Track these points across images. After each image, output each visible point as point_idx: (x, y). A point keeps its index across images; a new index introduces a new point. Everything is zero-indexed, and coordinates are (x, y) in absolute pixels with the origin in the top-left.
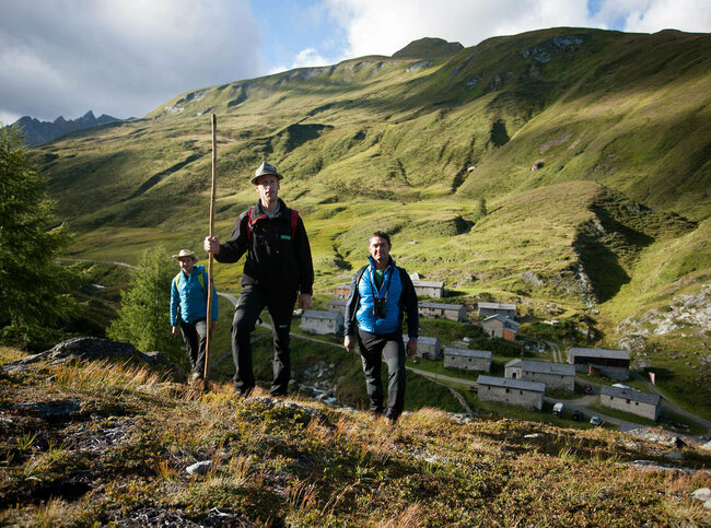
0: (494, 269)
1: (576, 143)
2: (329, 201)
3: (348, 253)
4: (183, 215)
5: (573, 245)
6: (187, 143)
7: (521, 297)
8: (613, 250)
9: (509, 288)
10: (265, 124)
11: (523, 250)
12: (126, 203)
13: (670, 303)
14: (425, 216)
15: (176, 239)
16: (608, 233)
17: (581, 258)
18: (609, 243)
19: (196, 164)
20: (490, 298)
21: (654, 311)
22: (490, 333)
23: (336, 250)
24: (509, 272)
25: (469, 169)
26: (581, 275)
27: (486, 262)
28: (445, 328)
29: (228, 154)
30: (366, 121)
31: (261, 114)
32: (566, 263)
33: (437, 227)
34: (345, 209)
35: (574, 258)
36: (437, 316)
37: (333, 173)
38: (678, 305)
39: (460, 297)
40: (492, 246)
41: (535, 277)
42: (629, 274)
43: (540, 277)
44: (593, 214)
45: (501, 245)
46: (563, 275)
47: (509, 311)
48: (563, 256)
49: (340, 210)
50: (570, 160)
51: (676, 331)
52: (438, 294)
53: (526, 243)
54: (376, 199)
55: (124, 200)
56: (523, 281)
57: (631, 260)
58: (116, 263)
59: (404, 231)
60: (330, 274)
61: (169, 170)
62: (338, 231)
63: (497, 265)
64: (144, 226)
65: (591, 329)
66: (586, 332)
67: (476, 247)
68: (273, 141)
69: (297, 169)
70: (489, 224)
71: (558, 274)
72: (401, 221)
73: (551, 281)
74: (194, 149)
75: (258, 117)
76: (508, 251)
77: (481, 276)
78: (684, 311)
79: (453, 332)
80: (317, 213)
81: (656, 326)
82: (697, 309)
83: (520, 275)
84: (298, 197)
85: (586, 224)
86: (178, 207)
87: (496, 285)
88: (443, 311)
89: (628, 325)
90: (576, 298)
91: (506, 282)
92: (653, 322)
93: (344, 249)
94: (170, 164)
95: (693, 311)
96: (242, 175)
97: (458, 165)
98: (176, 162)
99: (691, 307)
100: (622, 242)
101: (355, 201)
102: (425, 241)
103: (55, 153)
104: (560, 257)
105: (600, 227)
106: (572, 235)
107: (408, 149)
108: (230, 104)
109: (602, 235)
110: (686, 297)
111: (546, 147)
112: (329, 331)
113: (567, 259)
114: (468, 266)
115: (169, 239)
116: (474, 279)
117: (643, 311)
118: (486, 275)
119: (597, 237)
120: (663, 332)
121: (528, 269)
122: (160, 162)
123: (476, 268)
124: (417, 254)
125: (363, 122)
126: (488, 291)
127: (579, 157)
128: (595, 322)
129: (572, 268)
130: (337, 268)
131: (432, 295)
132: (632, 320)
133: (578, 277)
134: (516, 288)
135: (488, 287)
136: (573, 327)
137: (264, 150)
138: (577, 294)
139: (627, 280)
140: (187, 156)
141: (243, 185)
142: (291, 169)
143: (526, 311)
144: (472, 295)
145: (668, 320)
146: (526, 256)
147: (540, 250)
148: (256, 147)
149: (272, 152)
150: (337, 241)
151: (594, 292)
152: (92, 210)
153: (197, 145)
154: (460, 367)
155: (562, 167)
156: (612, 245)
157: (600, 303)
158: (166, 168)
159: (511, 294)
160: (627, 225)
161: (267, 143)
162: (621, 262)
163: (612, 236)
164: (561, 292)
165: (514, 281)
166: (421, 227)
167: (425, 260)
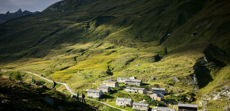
0: (162, 76)
1: (210, 25)
2: (110, 48)
3: (113, 69)
4: (53, 53)
5: (193, 67)
6: (56, 24)
7: (169, 86)
8: (209, 69)
9: (167, 82)
10: (89, 16)
11: (175, 68)
12: (32, 48)
13: (220, 88)
14: (144, 54)
15: (49, 63)
16: (209, 62)
17: (195, 72)
18: (208, 66)
19: (59, 33)
20: (158, 86)
21: (215, 91)
22: (152, 98)
23: (108, 68)
24: (168, 77)
25: (168, 35)
26: (194, 78)
27: (160, 73)
28: (138, 96)
29: (72, 29)
30: (129, 14)
31: (87, 11)
32: (189, 74)
33: (147, 59)
34: (115, 51)
35: (192, 72)
36: (136, 92)
37: (113, 36)
38: (223, 89)
39: (147, 86)
40: (164, 67)
41: (177, 79)
42: (213, 78)
43: (179, 79)
44: (204, 55)
45: (167, 67)
46: (187, 78)
47: (162, 91)
48: (188, 71)
49: (113, 52)
50: (206, 32)
51: (220, 98)
52: (139, 84)
53: (177, 66)
54: (128, 47)
55: (31, 47)
56: (172, 80)
57: (216, 72)
58: (26, 72)
59: (135, 61)
60: (104, 77)
61: (48, 35)
62: (111, 60)
63: (164, 74)
64: (38, 57)
65: (192, 97)
66: (189, 99)
67: (159, 67)
68: (90, 23)
69: (99, 35)
70: (166, 58)
71: (185, 78)
72: (134, 56)
73: (182, 80)
74: (59, 27)
75: (86, 12)
76: (169, 69)
77: (157, 78)
78: (224, 92)
79: (140, 98)
80: (104, 53)
81: (214, 97)
82: (229, 91)
83: (171, 78)
84: (98, 46)
85: (200, 59)
86: (51, 50)
87: (162, 81)
88: (138, 90)
89: (205, 96)
90: (191, 86)
91: (166, 81)
92: (213, 95)
93: (112, 67)
94: (49, 33)
95: (228, 91)
96: (77, 37)
97: (163, 33)
98: (52, 32)
99: (227, 90)
100: (214, 66)
101: (120, 48)
102: (142, 64)
103: (5, 28)
104: (187, 72)
105: (206, 60)
106: (194, 63)
107: (144, 27)
108: (76, 7)
109: (206, 63)
110: (226, 86)
111: (198, 26)
112: (97, 97)
113: (190, 72)
114: (153, 74)
115: (47, 63)
116: (155, 79)
117: (211, 91)
118: (159, 78)
119: (204, 64)
120: (216, 99)
121: (175, 76)
122: (45, 32)
123: (156, 75)
124: (136, 69)
125: (127, 15)
126: (158, 84)
127: (209, 31)
128: (195, 95)
129: (191, 76)
130: (107, 74)
131: (137, 85)
132: (206, 95)
133: (193, 79)
134: (169, 82)
135: (159, 82)
136: (185, 97)
137: (87, 27)
138: (191, 85)
139: (212, 80)
140: (56, 29)
141: (78, 41)
142: (97, 35)
143: (170, 91)
144: (151, 85)
145: (218, 95)
146: (175, 71)
147: (181, 68)
148: (83, 26)
149: (89, 27)
150: (110, 64)
151: (198, 84)
152: (19, 51)
153: (61, 25)
154: (138, 109)
155: (203, 35)
156: (210, 67)
157: (200, 88)
158: (47, 34)
159: (166, 85)
160: (218, 59)
161: (88, 24)
162: (211, 73)
163: (210, 63)
164: (186, 84)
165: (169, 80)
166: (142, 59)
167: (139, 72)
